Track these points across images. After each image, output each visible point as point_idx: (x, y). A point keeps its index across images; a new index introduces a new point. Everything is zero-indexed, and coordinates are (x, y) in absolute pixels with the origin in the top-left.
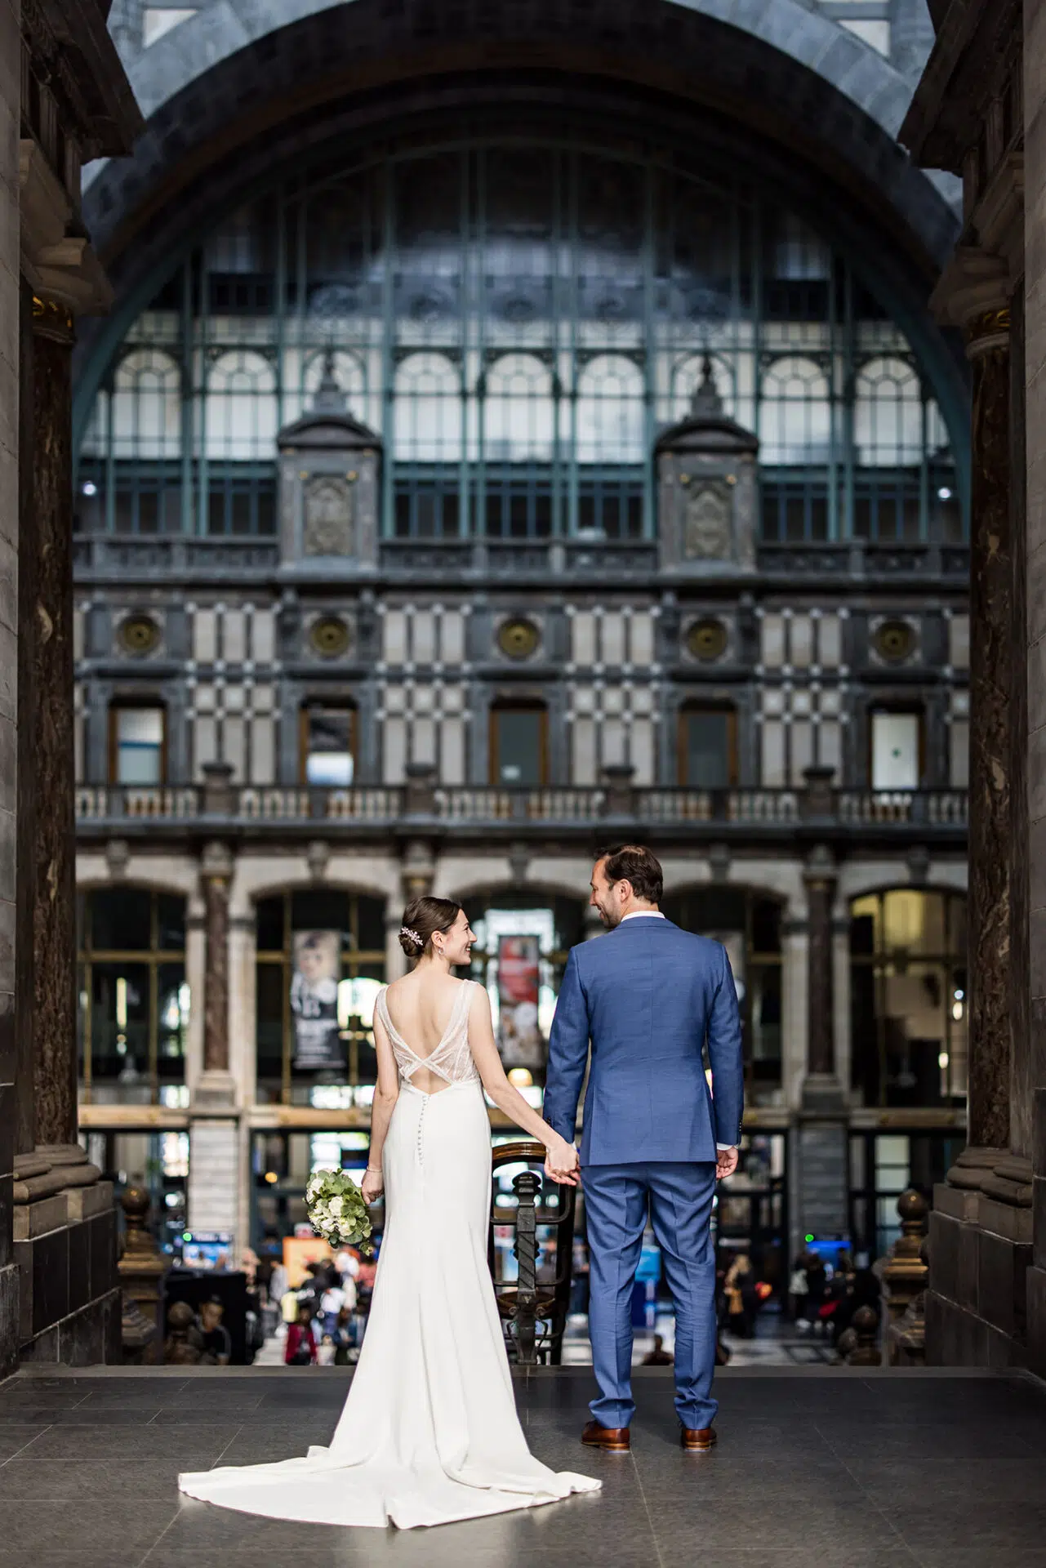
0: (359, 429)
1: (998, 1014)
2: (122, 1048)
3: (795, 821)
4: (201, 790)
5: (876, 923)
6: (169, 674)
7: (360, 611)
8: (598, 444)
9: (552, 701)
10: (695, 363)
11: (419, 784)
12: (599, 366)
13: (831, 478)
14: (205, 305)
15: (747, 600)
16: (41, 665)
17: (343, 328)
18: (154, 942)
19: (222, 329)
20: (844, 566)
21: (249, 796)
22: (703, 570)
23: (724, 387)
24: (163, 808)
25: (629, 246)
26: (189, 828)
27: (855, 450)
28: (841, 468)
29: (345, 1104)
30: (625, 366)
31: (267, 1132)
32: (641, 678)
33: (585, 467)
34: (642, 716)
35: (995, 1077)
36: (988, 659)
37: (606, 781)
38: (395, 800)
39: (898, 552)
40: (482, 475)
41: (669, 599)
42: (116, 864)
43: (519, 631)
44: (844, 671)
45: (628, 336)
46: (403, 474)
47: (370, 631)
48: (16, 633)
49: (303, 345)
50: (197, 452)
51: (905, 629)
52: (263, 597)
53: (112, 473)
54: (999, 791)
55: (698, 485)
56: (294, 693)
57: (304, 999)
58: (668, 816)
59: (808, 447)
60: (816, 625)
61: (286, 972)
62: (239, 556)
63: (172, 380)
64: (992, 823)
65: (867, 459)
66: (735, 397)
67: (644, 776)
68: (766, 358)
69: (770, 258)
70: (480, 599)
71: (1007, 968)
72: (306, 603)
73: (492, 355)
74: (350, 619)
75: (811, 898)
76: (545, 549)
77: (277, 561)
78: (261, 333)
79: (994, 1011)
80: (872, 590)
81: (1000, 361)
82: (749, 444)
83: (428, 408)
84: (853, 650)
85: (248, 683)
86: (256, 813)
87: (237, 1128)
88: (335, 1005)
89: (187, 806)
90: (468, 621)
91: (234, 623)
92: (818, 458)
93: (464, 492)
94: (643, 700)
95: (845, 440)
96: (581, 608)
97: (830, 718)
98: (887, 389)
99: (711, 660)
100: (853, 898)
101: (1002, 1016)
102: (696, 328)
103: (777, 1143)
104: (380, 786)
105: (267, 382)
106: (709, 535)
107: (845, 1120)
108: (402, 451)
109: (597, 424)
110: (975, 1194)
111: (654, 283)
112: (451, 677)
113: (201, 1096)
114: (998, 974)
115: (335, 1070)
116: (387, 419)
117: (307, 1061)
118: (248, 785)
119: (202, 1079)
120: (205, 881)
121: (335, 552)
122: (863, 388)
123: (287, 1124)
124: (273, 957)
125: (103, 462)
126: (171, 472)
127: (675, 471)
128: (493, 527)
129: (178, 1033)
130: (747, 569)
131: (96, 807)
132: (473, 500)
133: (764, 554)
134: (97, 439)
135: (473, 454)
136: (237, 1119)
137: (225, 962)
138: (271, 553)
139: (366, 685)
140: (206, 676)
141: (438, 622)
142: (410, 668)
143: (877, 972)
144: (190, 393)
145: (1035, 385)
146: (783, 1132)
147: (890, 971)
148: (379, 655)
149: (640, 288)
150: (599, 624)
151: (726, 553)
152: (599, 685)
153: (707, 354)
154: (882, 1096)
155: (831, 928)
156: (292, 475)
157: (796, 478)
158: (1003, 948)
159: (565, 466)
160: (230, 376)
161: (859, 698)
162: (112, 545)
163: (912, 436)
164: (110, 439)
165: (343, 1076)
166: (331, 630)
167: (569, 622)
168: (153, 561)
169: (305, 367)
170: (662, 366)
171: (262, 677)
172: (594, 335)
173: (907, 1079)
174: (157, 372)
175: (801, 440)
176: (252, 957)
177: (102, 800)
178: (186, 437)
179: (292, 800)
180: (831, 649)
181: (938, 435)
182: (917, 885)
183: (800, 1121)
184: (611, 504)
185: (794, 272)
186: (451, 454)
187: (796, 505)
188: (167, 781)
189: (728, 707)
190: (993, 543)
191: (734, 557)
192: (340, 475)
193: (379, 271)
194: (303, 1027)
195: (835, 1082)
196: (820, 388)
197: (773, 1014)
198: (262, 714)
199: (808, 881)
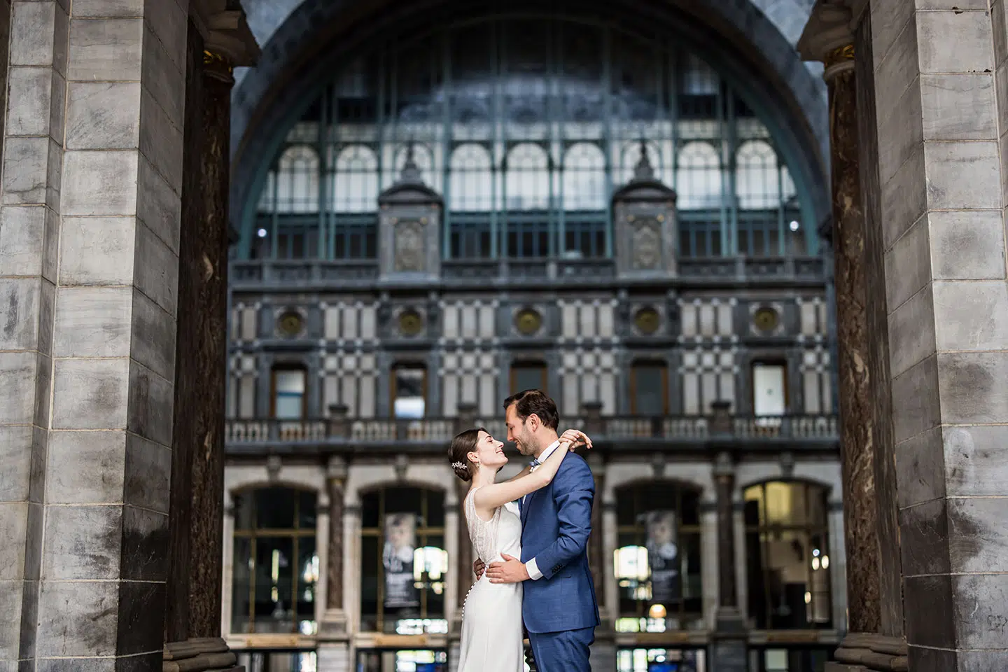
0: (428, 192)
1: (866, 535)
2: (275, 596)
3: (706, 437)
4: (328, 422)
5: (761, 505)
6: (308, 348)
7: (430, 306)
8: (577, 199)
9: (550, 362)
10: (636, 148)
11: (466, 416)
12: (576, 150)
13: (723, 217)
14: (335, 118)
15: (672, 294)
16: (204, 296)
17: (419, 130)
18: (297, 523)
19: (345, 132)
20: (733, 272)
21: (358, 426)
22: (644, 276)
23: (654, 160)
24: (303, 434)
25: (593, 76)
26: (320, 447)
27: (736, 199)
28: (728, 211)
29: (419, 631)
30: (593, 150)
31: (367, 651)
32: (606, 346)
33: (568, 213)
34: (607, 370)
35: (866, 579)
36: (848, 281)
37: (585, 412)
38: (451, 427)
39: (766, 262)
40: (505, 219)
41: (623, 295)
42: (273, 472)
43: (528, 317)
44: (735, 339)
45: (594, 131)
46: (456, 219)
47: (435, 318)
48: (178, 255)
49: (395, 140)
50: (328, 208)
51: (773, 312)
52: (368, 298)
53: (276, 222)
54: (859, 374)
55: (640, 222)
56: (387, 359)
57: (392, 560)
58: (625, 434)
59: (708, 198)
60: (716, 310)
61: (380, 541)
62: (354, 272)
63: (314, 164)
64: (856, 396)
65: (745, 204)
66: (662, 167)
67: (609, 409)
68: (680, 143)
69: (681, 82)
70: (504, 297)
71: (871, 499)
72: (395, 301)
73: (510, 145)
74: (423, 311)
75: (718, 487)
76: (544, 265)
77: (377, 274)
78: (369, 135)
79: (864, 531)
80: (751, 286)
81: (847, 80)
82: (670, 196)
83: (471, 178)
84: (740, 324)
85: (359, 353)
86: (362, 437)
87: (348, 648)
88: (412, 563)
89: (319, 433)
90: (497, 311)
91: (350, 314)
92: (714, 204)
93: (494, 230)
94: (607, 360)
95: (731, 193)
96: (568, 301)
97: (727, 370)
98: (756, 160)
99: (650, 333)
100: (746, 488)
101: (870, 534)
102: (636, 126)
103: (700, 655)
104: (441, 418)
105: (372, 164)
106: (648, 253)
107: (745, 638)
108: (455, 205)
109: (576, 185)
110: (856, 667)
111: (610, 99)
112: (486, 347)
113: (326, 626)
114: (865, 505)
115: (411, 608)
116: (446, 185)
117: (393, 602)
118: (358, 418)
119: (325, 615)
120: (329, 482)
121: (413, 269)
122: (741, 160)
123: (380, 644)
124: (372, 532)
125: (271, 216)
126: (312, 221)
127: (626, 214)
128: (512, 251)
129: (311, 585)
130: (671, 274)
131: (261, 434)
132: (499, 234)
133: (682, 265)
134: (267, 201)
135: (499, 206)
136: (347, 642)
137: (341, 535)
138: (373, 272)
139: (434, 353)
140: (332, 349)
141: (478, 312)
142: (460, 342)
143: (762, 538)
144: (325, 172)
145: (881, 70)
146: (704, 647)
147: (771, 537)
148: (440, 334)
149: (601, 103)
150: (578, 313)
151: (658, 265)
152: (579, 351)
153: (643, 142)
154: (769, 622)
155: (732, 508)
156: (387, 221)
157: (700, 217)
158: (867, 486)
159: (556, 213)
160: (350, 161)
161: (745, 356)
162: (276, 267)
163: (773, 189)
164: (275, 201)
165: (416, 613)
166: (412, 318)
167: (560, 311)
168: (301, 277)
169: (395, 154)
170: (615, 149)
171: (367, 349)
172: (573, 131)
173: (784, 610)
174: (305, 158)
175: (703, 193)
176: (359, 532)
177: (265, 429)
178: (323, 198)
179: (385, 427)
180: (726, 326)
181: (789, 189)
182: (786, 479)
183: (716, 639)
184: (586, 236)
185: (696, 90)
186: (485, 206)
187: (701, 235)
188: (307, 417)
189: (662, 363)
190: (848, 202)
191: (664, 267)
192: (417, 220)
193: (441, 96)
194: (391, 579)
195: (737, 612)
196: (714, 161)
197: (696, 567)
198: (367, 373)
199: (716, 477)
